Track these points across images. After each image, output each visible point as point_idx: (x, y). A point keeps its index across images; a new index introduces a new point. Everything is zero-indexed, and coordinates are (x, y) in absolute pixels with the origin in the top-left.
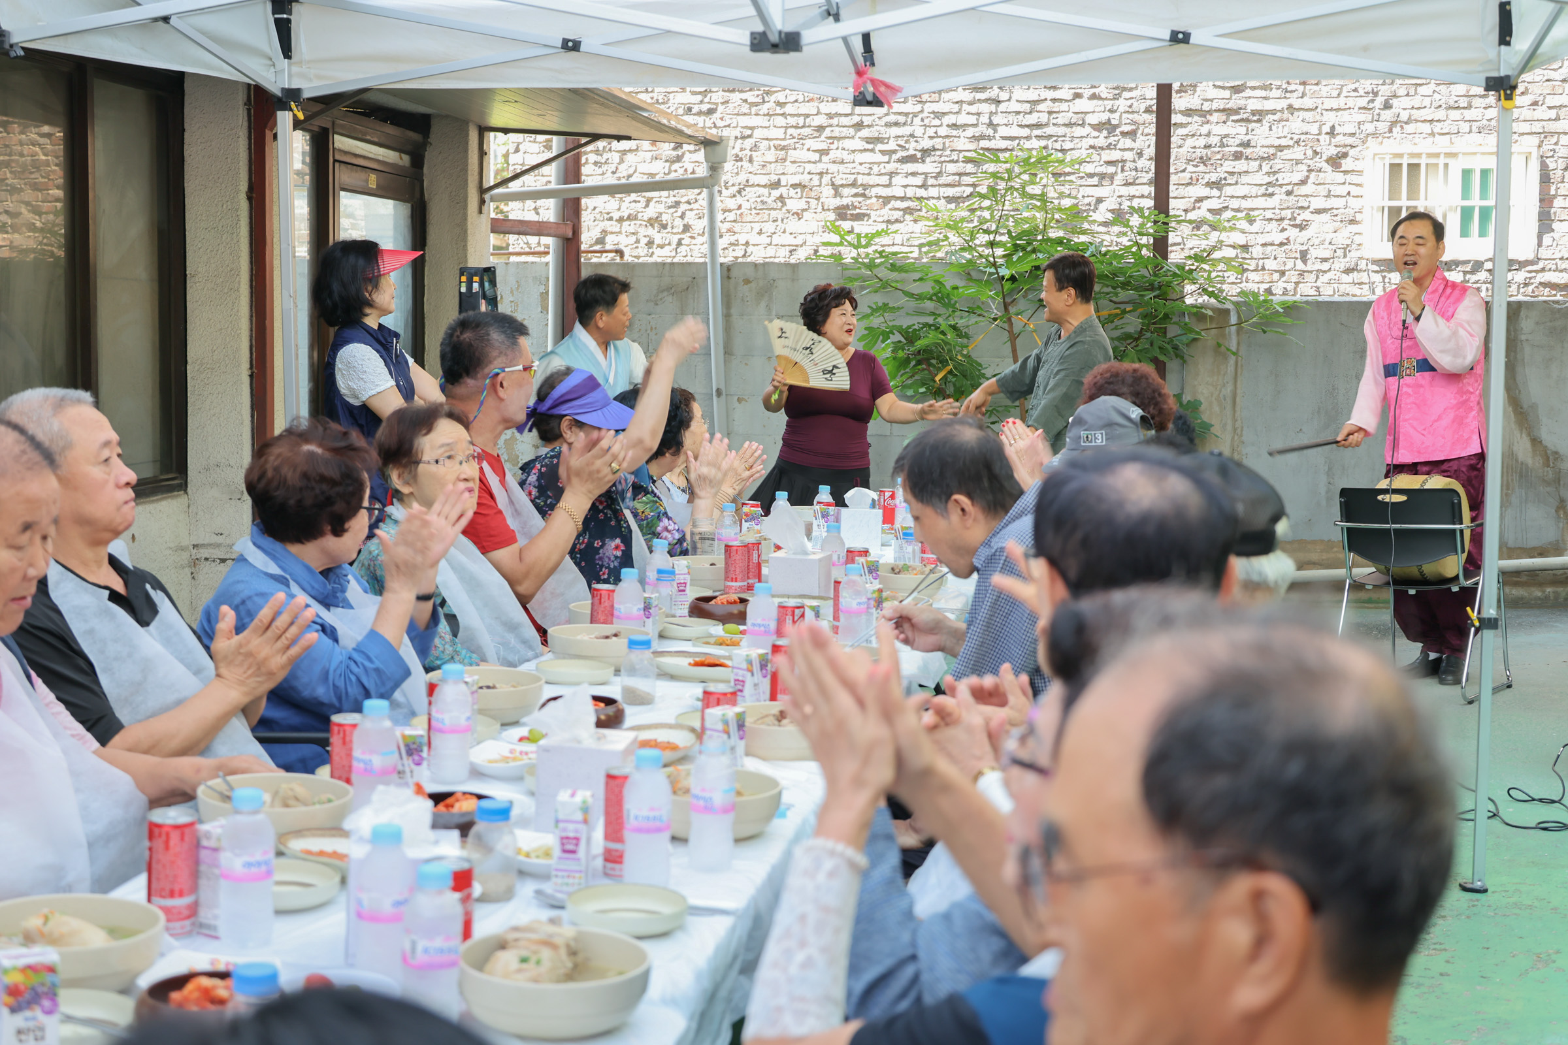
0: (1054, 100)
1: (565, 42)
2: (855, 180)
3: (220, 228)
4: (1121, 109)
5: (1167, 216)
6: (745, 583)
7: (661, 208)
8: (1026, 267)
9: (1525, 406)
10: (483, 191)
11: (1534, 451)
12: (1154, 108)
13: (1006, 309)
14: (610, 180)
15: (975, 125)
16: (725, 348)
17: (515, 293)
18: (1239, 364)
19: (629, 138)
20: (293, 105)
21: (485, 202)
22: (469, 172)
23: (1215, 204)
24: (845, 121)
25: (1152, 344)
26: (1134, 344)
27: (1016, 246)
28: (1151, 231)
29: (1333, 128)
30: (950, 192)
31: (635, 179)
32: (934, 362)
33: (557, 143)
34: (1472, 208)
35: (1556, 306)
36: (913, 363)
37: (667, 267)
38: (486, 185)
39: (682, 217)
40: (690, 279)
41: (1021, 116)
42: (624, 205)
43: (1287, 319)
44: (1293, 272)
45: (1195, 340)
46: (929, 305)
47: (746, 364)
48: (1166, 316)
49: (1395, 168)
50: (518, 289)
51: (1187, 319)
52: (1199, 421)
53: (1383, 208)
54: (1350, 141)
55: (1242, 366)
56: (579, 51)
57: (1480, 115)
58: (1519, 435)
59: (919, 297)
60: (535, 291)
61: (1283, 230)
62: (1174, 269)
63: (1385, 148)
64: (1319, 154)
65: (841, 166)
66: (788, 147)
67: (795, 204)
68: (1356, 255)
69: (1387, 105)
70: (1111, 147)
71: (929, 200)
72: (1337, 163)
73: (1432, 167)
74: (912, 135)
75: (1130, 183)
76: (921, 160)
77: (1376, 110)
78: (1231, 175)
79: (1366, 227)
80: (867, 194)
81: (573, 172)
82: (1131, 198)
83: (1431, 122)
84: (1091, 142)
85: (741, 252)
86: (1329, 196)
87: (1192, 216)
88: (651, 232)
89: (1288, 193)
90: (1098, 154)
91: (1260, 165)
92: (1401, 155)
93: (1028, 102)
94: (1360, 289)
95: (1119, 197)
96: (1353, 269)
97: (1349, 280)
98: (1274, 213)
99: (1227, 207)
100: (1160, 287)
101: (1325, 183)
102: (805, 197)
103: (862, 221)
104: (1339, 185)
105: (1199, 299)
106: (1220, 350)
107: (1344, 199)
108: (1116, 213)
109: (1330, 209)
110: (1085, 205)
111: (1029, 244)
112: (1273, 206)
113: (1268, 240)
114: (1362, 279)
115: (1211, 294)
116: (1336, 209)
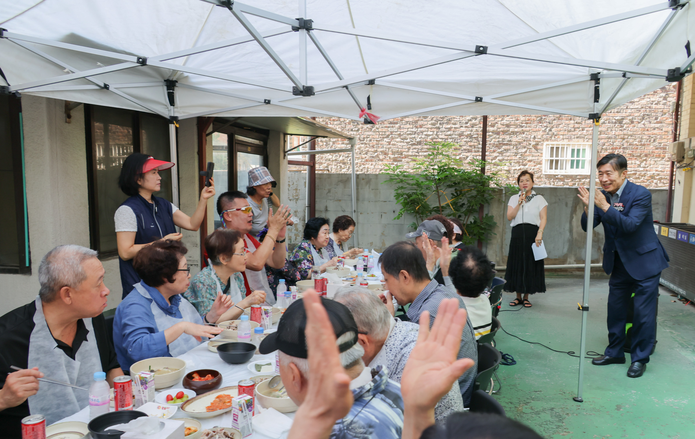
0: (455, 128)
1: (265, 101)
2: (398, 150)
4: (474, 130)
5: (485, 161)
7: (342, 157)
8: (443, 176)
10: (285, 152)
13: (437, 188)
14: (329, 149)
15: (432, 135)
16: (357, 198)
17: (297, 182)
19: (327, 137)
20: (175, 122)
21: (286, 155)
22: (280, 147)
23: (500, 158)
24: (396, 133)
25: (480, 199)
26: (474, 199)
27: (441, 170)
28: (480, 166)
29: (534, 136)
30: (425, 154)
31: (337, 149)
32: (416, 203)
33: (308, 139)
34: (574, 160)
37: (340, 175)
38: (286, 150)
40: (347, 178)
42: (333, 157)
45: (492, 198)
46: (415, 187)
47: (363, 203)
48: (484, 191)
49: (552, 148)
51: (490, 192)
53: (548, 159)
54: (539, 140)
56: (272, 104)
59: (412, 185)
60: (303, 181)
61: (519, 166)
62: (487, 177)
63: (550, 142)
64: (530, 144)
65: (394, 146)
66: (379, 141)
67: (381, 157)
68: (540, 173)
69: (550, 130)
70: (471, 141)
71: (419, 156)
72: (535, 147)
73: (563, 148)
74: (414, 138)
75: (475, 152)
76: (417, 145)
77: (547, 132)
78: (505, 150)
79: (543, 165)
80: (402, 154)
81: (313, 147)
82: (476, 156)
83: (563, 135)
84: (465, 140)
85: (366, 171)
86: (533, 156)
87: (493, 161)
88: (341, 164)
89: (521, 155)
90: (467, 143)
91: (514, 147)
92: (554, 145)
93: (448, 128)
94: (541, 183)
95: (473, 155)
96: (539, 177)
97: (538, 180)
98: (517, 161)
99: (504, 159)
100: (482, 182)
101: (532, 152)
102: (384, 155)
103: (400, 162)
104: (536, 153)
105: (494, 186)
106: (499, 201)
107: (537, 157)
108: (472, 160)
109: (533, 160)
110: (463, 158)
111: (444, 169)
112: (517, 159)
113: (515, 168)
114: (542, 180)
115: (497, 185)
116: (535, 160)
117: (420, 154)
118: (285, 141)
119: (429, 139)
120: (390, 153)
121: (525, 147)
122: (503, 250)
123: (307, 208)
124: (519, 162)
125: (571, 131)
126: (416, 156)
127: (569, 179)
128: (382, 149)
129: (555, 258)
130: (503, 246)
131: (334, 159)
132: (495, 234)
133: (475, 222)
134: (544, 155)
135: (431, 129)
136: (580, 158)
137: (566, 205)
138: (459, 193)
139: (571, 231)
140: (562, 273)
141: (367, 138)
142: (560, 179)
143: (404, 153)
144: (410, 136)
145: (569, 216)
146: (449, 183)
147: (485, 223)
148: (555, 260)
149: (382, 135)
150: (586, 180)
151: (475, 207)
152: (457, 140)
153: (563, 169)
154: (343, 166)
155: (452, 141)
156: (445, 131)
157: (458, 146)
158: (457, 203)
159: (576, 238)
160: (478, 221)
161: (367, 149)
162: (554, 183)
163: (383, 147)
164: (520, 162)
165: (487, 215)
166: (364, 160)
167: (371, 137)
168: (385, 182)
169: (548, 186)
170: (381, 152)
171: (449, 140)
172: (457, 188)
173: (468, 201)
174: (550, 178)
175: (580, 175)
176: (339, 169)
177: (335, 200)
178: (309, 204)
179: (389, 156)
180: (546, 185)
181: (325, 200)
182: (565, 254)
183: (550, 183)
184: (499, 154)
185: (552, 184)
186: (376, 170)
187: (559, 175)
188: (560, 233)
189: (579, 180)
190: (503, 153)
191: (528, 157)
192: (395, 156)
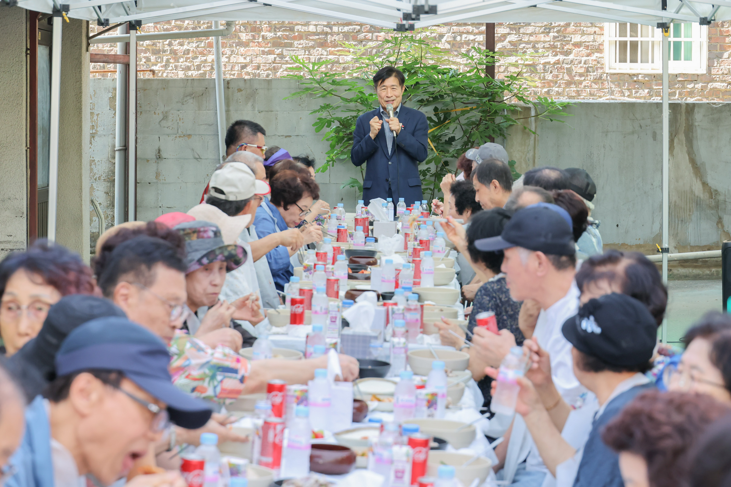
5: (494, 52)
9: (698, 164)
10: (88, 38)
11: (704, 190)
17: (93, 97)
18: (537, 139)
21: (89, 44)
22: (83, 27)
23: (513, 38)
25: (487, 128)
26: (476, 127)
28: (485, 61)
35: (714, 106)
36: (346, 139)
37: (190, 81)
38: (90, 35)
40: (204, 89)
43: (564, 113)
44: (562, 81)
45: (511, 125)
48: (494, 112)
50: (94, 95)
51: (506, 113)
52: (515, 173)
53: (616, 41)
55: (538, 141)
58: (695, 181)
59: (350, 101)
61: (556, 55)
62: (499, 84)
67: (244, 37)
68: (600, 71)
71: (332, 34)
79: (606, 54)
80: (292, 30)
82: (461, 34)
86: (583, 34)
89: (558, 32)
94: (603, 92)
95: (453, 33)
96: (599, 79)
97: (596, 87)
98: (549, 44)
99: (521, 40)
100: (491, 95)
101: (580, 26)
102: (251, 32)
103: (288, 47)
104: (589, 27)
105: (514, 101)
106: (525, 131)
107: (592, 36)
108: (452, 43)
109: (584, 42)
110: (431, 38)
111: (412, 69)
112: (549, 40)
113: (546, 60)
114: (604, 86)
115: (521, 99)
116: (588, 42)
117: (335, 29)
123: (117, 154)
124: (553, 47)
126: (326, 34)
127: (661, 84)
129: (638, 242)
134: (606, 32)
136: (682, 39)
137: (654, 136)
138: (442, 116)
142: (642, 84)
143: (296, 28)
146: (425, 97)
148: (638, 246)
150: (696, 86)
153: (648, 62)
154: (153, 58)
158: (440, 137)
159: (675, 202)
162: (631, 93)
164: (555, 47)
166: (202, 45)
169: (619, 98)
170: (244, 25)
172: (439, 106)
173: (465, 132)
174: (621, 82)
175: (684, 74)
176: (143, 65)
177: (178, 135)
178: (123, 144)
179: (262, 33)
180: (613, 97)
181: (157, 137)
182: (657, 235)
183: (623, 92)
184: (511, 29)
185: (626, 95)
186: (232, 67)
187: (640, 74)
188: (645, 193)
189: (681, 86)
190: (519, 28)
191: (573, 36)
192: (277, 35)
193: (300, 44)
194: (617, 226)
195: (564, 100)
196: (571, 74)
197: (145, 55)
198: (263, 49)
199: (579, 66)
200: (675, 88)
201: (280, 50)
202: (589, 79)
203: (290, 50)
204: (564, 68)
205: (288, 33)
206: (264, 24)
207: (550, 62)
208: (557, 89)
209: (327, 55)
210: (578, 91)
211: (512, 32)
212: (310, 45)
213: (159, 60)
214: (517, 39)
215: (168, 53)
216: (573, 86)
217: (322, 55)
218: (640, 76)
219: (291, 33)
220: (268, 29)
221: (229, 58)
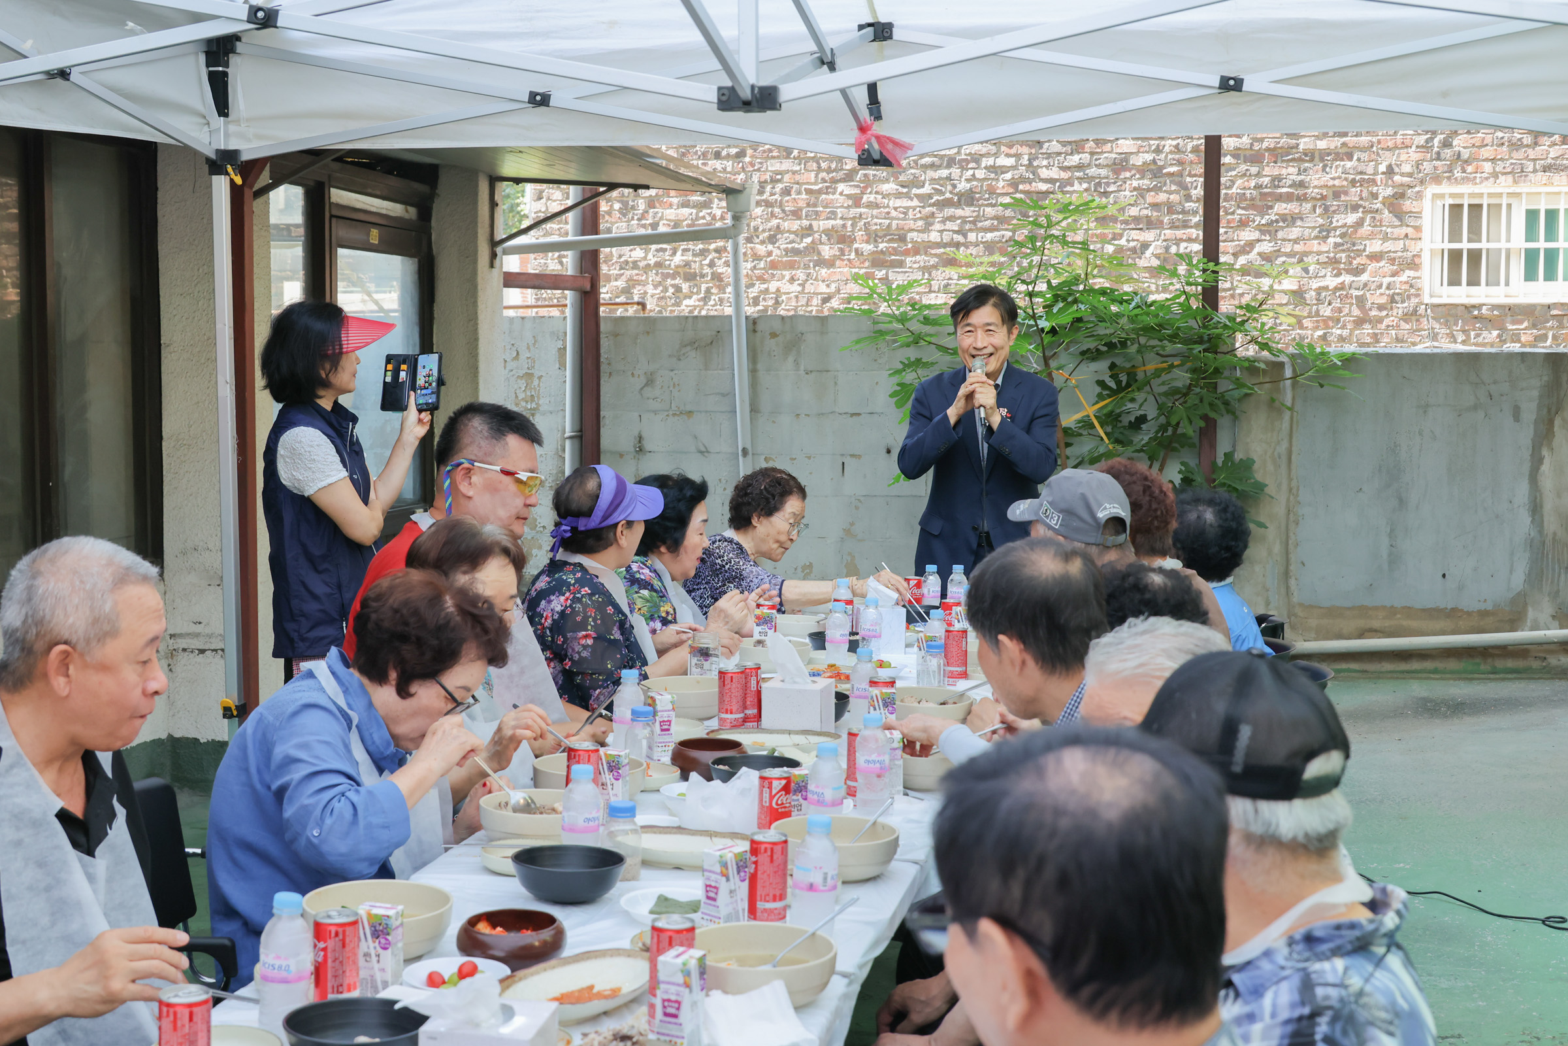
1: (533, 96)
2: (889, 225)
3: (196, 294)
4: (1167, 149)
5: (1217, 263)
6: (742, 715)
7: (689, 257)
8: (1066, 319)
10: (494, 244)
12: (1203, 147)
13: (1047, 364)
14: (634, 230)
15: (1014, 168)
16: (751, 405)
17: (532, 348)
18: (1295, 419)
19: (647, 187)
20: (229, 168)
21: (496, 255)
22: (479, 225)
23: (1266, 247)
25: (1201, 401)
26: (1181, 400)
27: (1056, 298)
28: (1201, 280)
29: (1390, 167)
30: (989, 236)
31: (660, 229)
33: (573, 194)
34: (1537, 251)
37: (690, 320)
38: (497, 238)
39: (712, 264)
40: (715, 333)
41: (1061, 158)
42: (650, 256)
43: (1346, 372)
44: (1348, 319)
45: (1247, 395)
47: (774, 422)
48: (1217, 371)
49: (1456, 209)
50: (534, 344)
51: (1239, 373)
52: (1253, 481)
53: (1443, 250)
54: (1406, 180)
55: (1297, 423)
56: (548, 106)
57: (1545, 152)
60: (553, 347)
61: (1338, 275)
62: (1224, 320)
63: (1445, 188)
64: (1375, 196)
65: (875, 212)
66: (820, 192)
67: (827, 251)
68: (1414, 301)
69: (1446, 144)
70: (1157, 189)
71: (966, 245)
72: (1395, 204)
73: (1495, 208)
74: (949, 178)
75: (1173, 226)
76: (958, 205)
77: (1436, 149)
78: (1283, 218)
79: (1426, 271)
80: (902, 239)
81: (590, 223)
82: (1178, 242)
83: (1493, 160)
84: (1135, 183)
85: (771, 303)
86: (1386, 238)
87: (1242, 260)
88: (678, 281)
89: (1342, 236)
90: (1143, 197)
91: (1314, 208)
92: (1461, 195)
93: (1070, 143)
94: (1419, 336)
95: (1165, 240)
96: (1412, 315)
97: (1408, 327)
98: (1327, 257)
99: (1279, 251)
100: (1210, 340)
101: (1381, 226)
102: (838, 243)
103: (897, 267)
104: (1396, 227)
105: (1252, 351)
106: (1274, 406)
107: (1402, 242)
108: (1162, 258)
109: (1386, 253)
110: (1129, 250)
111: (1070, 295)
112: (1327, 249)
113: (1322, 284)
114: (1422, 326)
115: (1264, 346)
116: (1394, 252)
117: (972, 237)
118: (493, 205)
119: (1001, 184)
120: (859, 234)
121: (1355, 208)
122: (1292, 582)
123: (568, 444)
124: (1334, 262)
125: (1522, 146)
126: (957, 245)
127: (1521, 322)
128: (832, 222)
129: (1482, 607)
130: (1292, 568)
131: (652, 262)
132: (1262, 525)
133: (1187, 481)
134: (1426, 234)
135: (1011, 147)
136: (1560, 244)
137: (1516, 414)
138: (1124, 378)
139: (1536, 508)
140: (1510, 663)
141: (774, 181)
142: (1489, 322)
143: (910, 236)
144: (931, 174)
145: (1526, 454)
146: (1091, 344)
147: (1224, 485)
148: (1483, 614)
149: (829, 170)
151: (1188, 429)
152: (1108, 184)
153: (1498, 284)
154: (685, 287)
155: (1086, 190)
156: (1059, 154)
157: (1111, 210)
158: (1119, 415)
159: (1555, 534)
160: (1199, 479)
161: (775, 222)
162: (1468, 336)
163: (833, 215)
164: (1337, 262)
165: (1228, 456)
166: (762, 265)
167: (787, 178)
168: (858, 342)
169: (1446, 346)
170: (827, 232)
171: (1077, 187)
172: (1118, 361)
173: (1161, 407)
174: (1450, 319)
175: (1562, 304)
176: (671, 298)
177: (671, 413)
178: (578, 428)
179: (856, 246)
180: (1436, 344)
181: (636, 414)
182: (1519, 594)
183: (1453, 336)
184: (1263, 232)
185: (1459, 341)
186: (808, 300)
187: (1484, 305)
188: (1497, 517)
189: (1556, 324)
190: (1276, 231)
191: (1367, 242)
192: (879, 249)
193: (915, 263)
194: (1444, 576)
195: (1350, 348)
196: (1364, 306)
197: (673, 282)
198: (856, 270)
199: (1378, 292)
200: (1545, 328)
201: (884, 272)
202: (1395, 314)
203: (898, 272)
204: (1352, 297)
205: (896, 245)
206: (859, 230)
207: (1328, 286)
208: (1339, 332)
209: (958, 280)
210: (1376, 335)
211: (1263, 237)
212: (931, 263)
213: (695, 290)
214: (1273, 249)
215: (709, 278)
216: (1367, 326)
217: (950, 279)
218: (1484, 307)
219: (901, 245)
220: (865, 238)
221: (803, 285)
